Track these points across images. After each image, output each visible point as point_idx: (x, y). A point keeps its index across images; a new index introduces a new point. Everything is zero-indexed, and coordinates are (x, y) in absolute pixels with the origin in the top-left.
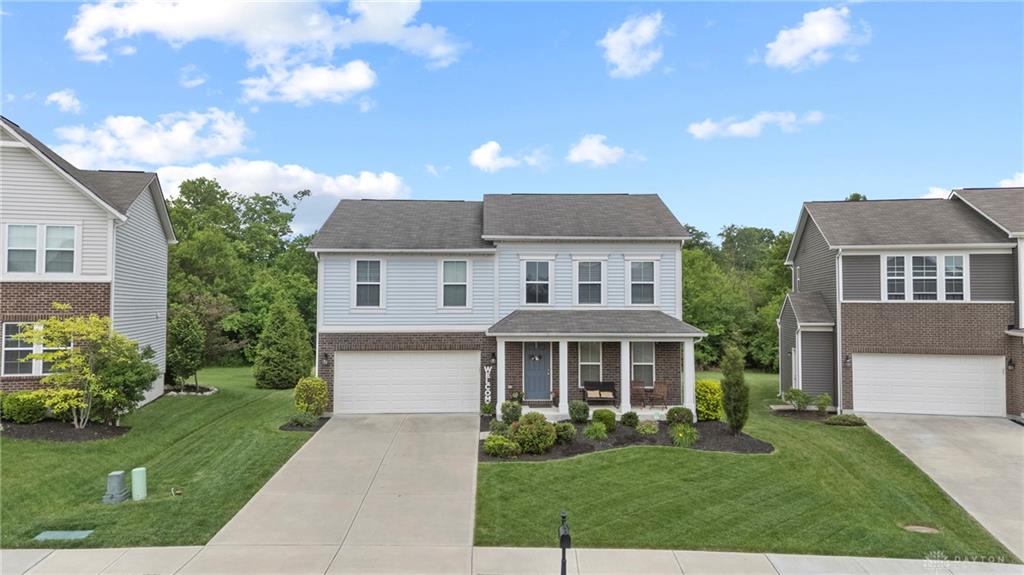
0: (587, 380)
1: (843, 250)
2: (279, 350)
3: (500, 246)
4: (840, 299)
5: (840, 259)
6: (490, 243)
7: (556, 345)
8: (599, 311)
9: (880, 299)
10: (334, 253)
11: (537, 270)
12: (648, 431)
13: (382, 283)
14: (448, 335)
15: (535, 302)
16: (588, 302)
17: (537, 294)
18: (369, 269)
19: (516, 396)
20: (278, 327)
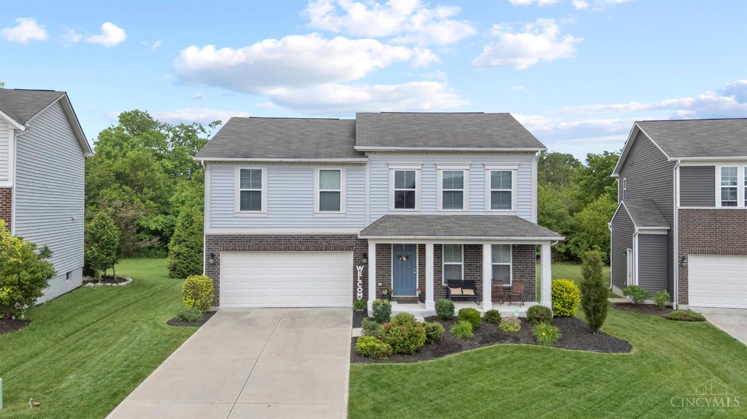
0: (450, 278)
1: (682, 161)
2: (187, 246)
3: (371, 156)
4: (677, 205)
5: (678, 170)
6: (362, 154)
7: (422, 248)
8: (461, 216)
9: (714, 205)
10: (220, 162)
11: (405, 179)
12: (511, 329)
13: (264, 190)
14: (324, 237)
15: (402, 207)
16: (451, 207)
17: (405, 199)
18: (251, 177)
19: (385, 295)
20: (187, 228)
